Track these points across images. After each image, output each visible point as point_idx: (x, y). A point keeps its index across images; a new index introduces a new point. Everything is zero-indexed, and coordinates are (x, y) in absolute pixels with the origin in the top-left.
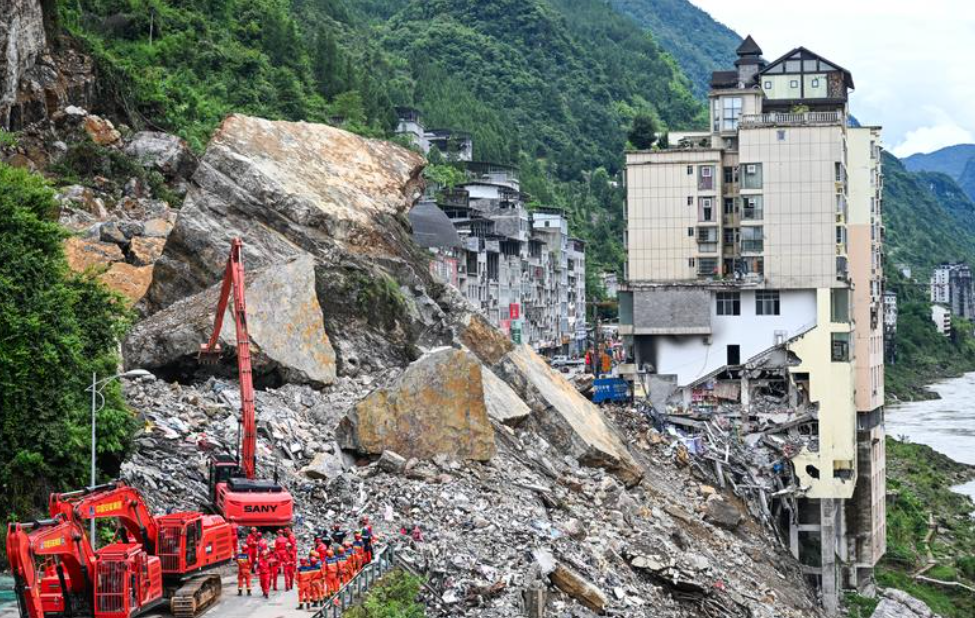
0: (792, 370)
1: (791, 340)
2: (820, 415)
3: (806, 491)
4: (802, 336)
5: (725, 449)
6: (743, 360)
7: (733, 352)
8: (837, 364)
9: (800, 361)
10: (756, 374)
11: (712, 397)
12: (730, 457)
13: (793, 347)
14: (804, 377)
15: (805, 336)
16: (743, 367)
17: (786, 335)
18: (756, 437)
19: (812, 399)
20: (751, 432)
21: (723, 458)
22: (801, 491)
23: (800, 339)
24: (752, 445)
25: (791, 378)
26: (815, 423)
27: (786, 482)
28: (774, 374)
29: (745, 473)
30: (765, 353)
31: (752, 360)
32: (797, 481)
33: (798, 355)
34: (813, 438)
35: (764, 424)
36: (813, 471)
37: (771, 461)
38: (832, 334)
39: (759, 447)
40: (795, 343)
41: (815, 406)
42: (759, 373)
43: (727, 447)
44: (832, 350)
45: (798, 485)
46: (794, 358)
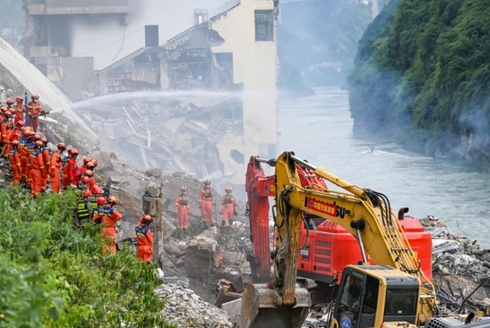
0: (215, 49)
1: (213, 19)
2: (245, 97)
3: (231, 176)
4: (224, 14)
5: (147, 135)
6: (162, 41)
7: (152, 32)
8: (260, 43)
9: (223, 40)
10: (176, 56)
11: (131, 81)
12: (152, 142)
13: (215, 27)
14: (227, 58)
15: (228, 14)
16: (162, 49)
17: (207, 14)
18: (178, 122)
19: (236, 81)
20: (171, 117)
21: (146, 143)
22: (226, 177)
23: (222, 17)
24: (174, 130)
25: (214, 58)
26: (238, 106)
27: (210, 168)
28: (195, 55)
29: (169, 159)
30: (186, 33)
31: (171, 42)
32: (221, 166)
33: (220, 34)
34: (236, 122)
35: (186, 108)
36: (237, 156)
37: (194, 147)
38: (256, 12)
39: (183, 132)
40: (217, 21)
41: (238, 87)
42: (179, 55)
43: (149, 132)
44: (256, 28)
45: (223, 171)
46: (216, 37)
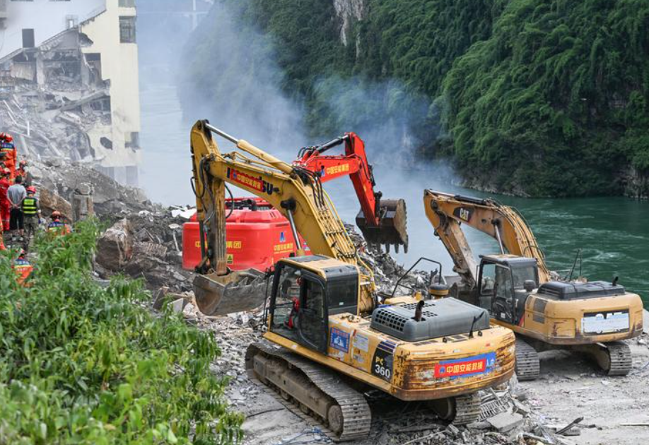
0: (86, 50)
1: (83, 24)
2: (112, 92)
3: (100, 160)
4: (93, 19)
5: (26, 125)
6: (37, 43)
7: (28, 35)
8: (125, 45)
9: (92, 42)
10: (51, 56)
11: (10, 77)
12: (31, 131)
13: (85, 30)
14: (95, 58)
15: (96, 19)
16: (38, 50)
17: (77, 19)
18: (54, 113)
19: (104, 78)
20: (47, 109)
21: (26, 133)
22: (97, 161)
23: (91, 22)
24: (50, 121)
25: (84, 58)
26: (106, 100)
27: (83, 153)
28: (67, 55)
29: (46, 146)
30: (56, 37)
31: (45, 43)
32: (93, 152)
33: (89, 37)
34: (104, 113)
35: (60, 101)
36: (107, 143)
37: (68, 135)
38: (121, 18)
39: (57, 122)
40: (87, 26)
41: (106, 84)
42: (53, 55)
43: (28, 123)
44: (121, 32)
45: (94, 156)
46: (86, 40)
